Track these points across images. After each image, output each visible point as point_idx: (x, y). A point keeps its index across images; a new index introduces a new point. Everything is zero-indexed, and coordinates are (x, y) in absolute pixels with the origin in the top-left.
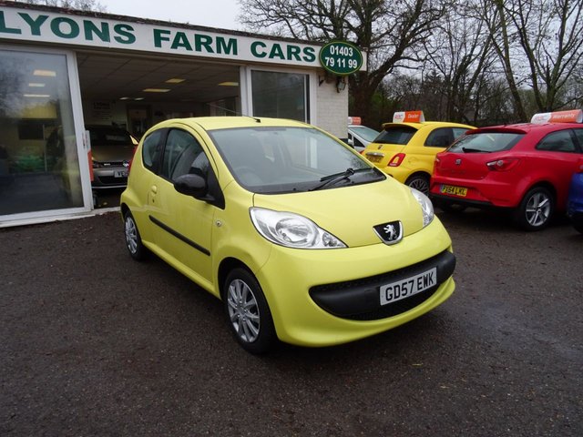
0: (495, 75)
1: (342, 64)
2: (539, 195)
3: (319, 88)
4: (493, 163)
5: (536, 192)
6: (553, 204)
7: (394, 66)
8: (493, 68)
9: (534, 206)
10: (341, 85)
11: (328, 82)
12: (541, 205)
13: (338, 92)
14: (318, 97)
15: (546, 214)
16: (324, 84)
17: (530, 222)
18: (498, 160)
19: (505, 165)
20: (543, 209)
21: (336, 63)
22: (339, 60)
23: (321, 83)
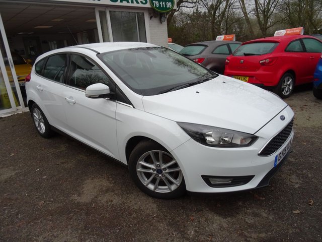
0: (234, 10)
1: (163, 5)
2: (288, 78)
3: (151, 21)
4: (262, 61)
5: (286, 76)
6: (294, 82)
7: (180, 7)
8: (234, 6)
9: (285, 84)
10: (163, 19)
11: (155, 17)
12: (288, 83)
13: (161, 23)
14: (150, 26)
15: (291, 88)
16: (153, 18)
17: (283, 93)
18: (266, 59)
19: (269, 62)
20: (289, 85)
21: (160, 5)
22: (161, 3)
23: (151, 18)
